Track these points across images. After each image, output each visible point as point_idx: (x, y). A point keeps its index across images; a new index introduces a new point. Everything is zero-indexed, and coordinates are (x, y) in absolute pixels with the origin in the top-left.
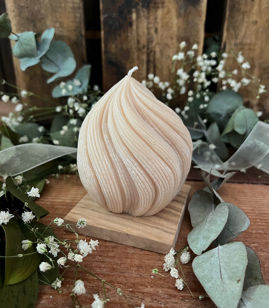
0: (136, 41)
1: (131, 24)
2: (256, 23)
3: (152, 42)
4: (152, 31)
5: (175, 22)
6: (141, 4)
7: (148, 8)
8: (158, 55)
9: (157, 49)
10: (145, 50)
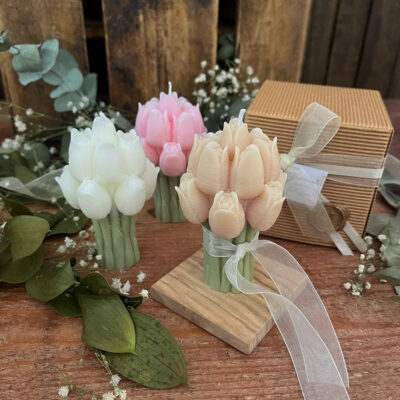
0: (144, 45)
1: (138, 26)
2: (269, 23)
3: (162, 45)
4: (162, 34)
5: (186, 24)
6: (148, 5)
7: (156, 9)
8: (169, 59)
9: (168, 53)
10: (155, 54)
